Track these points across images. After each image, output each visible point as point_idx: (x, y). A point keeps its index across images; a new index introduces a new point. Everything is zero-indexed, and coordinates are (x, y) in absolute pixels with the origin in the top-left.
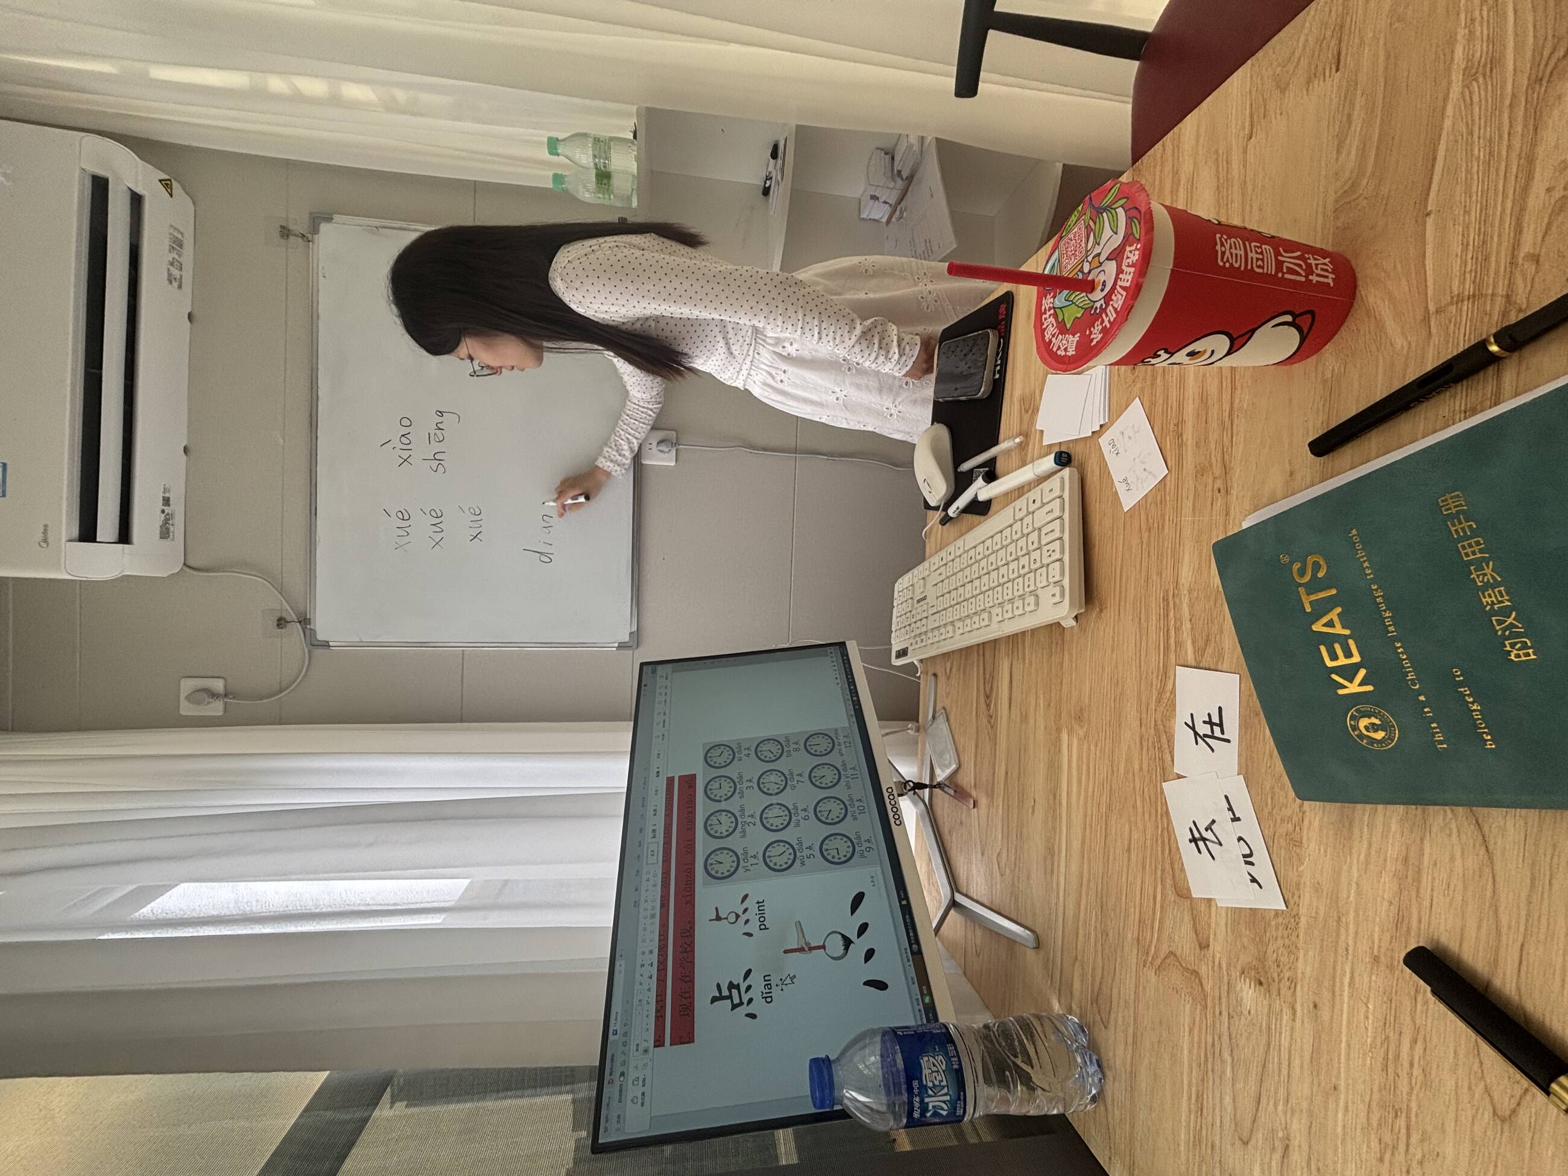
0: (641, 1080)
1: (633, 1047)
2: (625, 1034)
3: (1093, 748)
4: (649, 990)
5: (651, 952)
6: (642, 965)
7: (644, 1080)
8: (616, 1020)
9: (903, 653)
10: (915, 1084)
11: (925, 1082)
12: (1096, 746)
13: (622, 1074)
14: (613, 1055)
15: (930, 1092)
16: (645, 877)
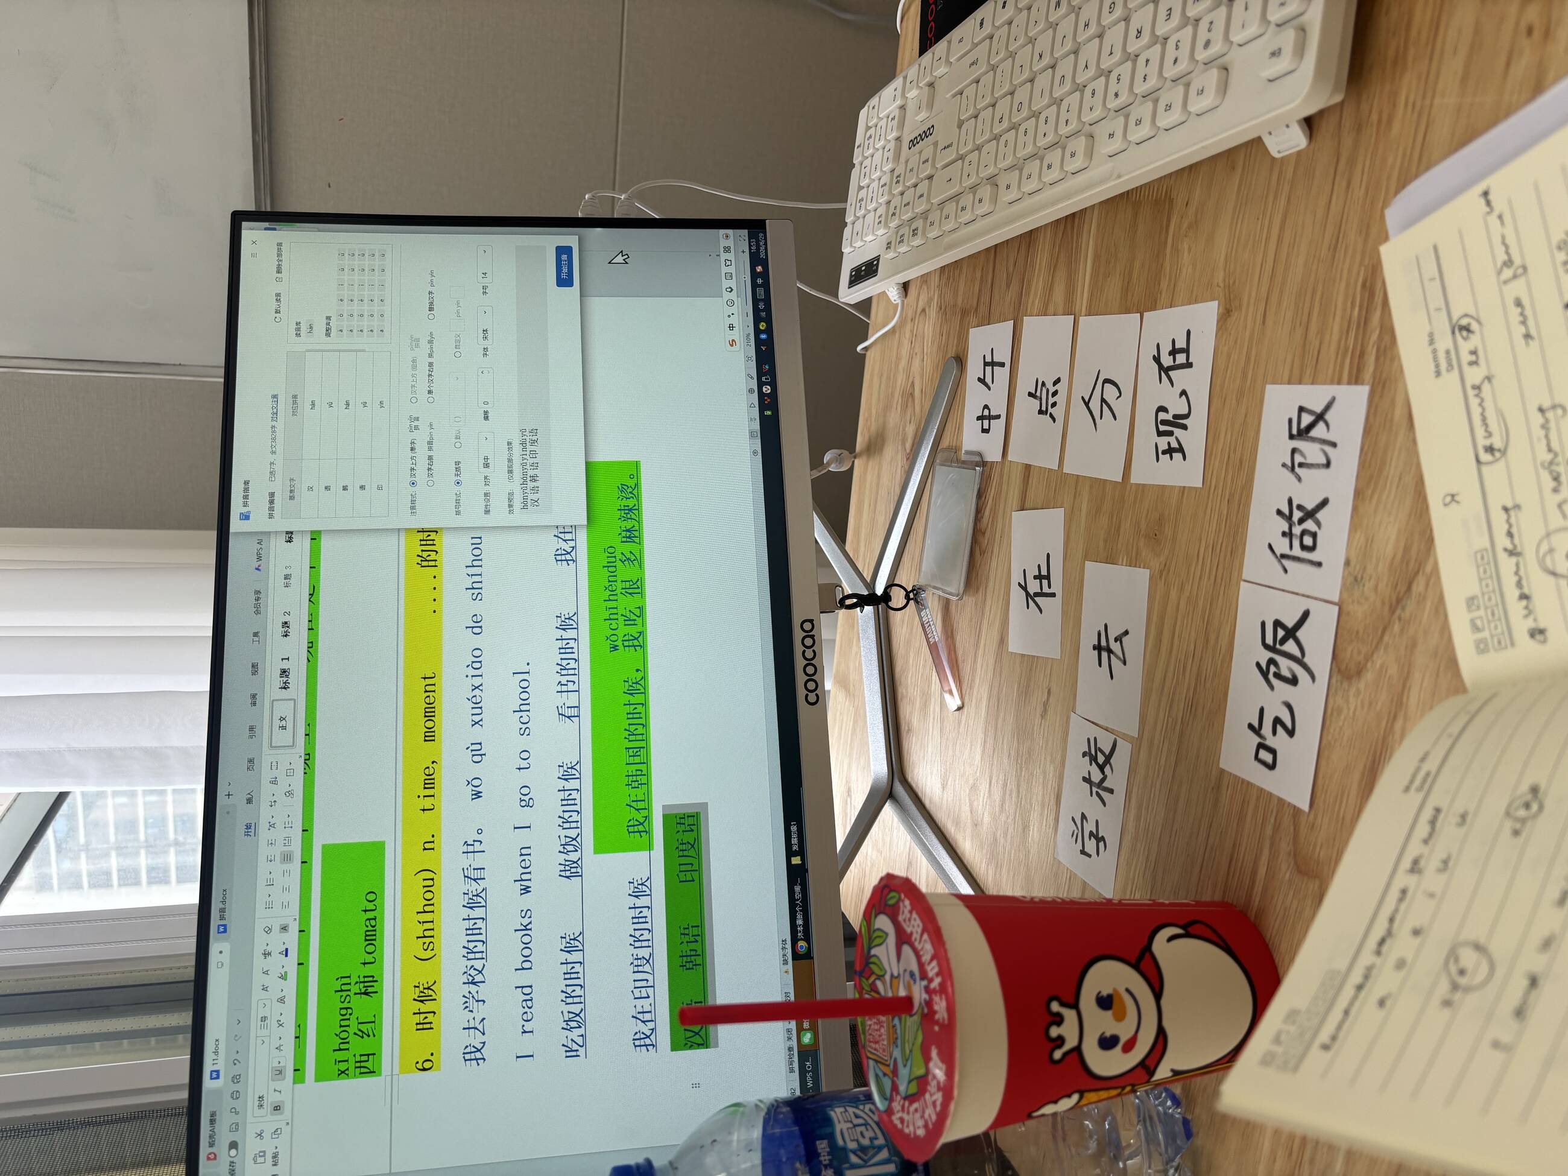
0: (269, 1156)
1: (252, 1102)
2: (236, 1079)
3: (1174, 594)
4: (282, 1000)
5: (284, 928)
6: (266, 954)
7: (275, 1156)
8: (216, 1052)
9: (866, 271)
10: (822, 1146)
11: (840, 1142)
12: (1182, 589)
13: (234, 1145)
14: (213, 1114)
15: (854, 1159)
16: (266, 774)
